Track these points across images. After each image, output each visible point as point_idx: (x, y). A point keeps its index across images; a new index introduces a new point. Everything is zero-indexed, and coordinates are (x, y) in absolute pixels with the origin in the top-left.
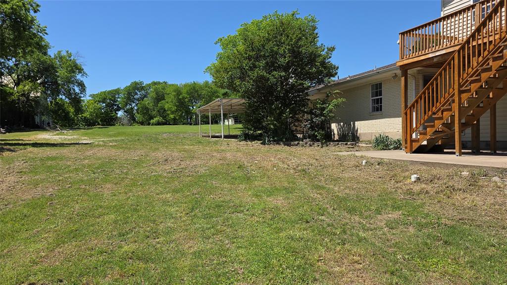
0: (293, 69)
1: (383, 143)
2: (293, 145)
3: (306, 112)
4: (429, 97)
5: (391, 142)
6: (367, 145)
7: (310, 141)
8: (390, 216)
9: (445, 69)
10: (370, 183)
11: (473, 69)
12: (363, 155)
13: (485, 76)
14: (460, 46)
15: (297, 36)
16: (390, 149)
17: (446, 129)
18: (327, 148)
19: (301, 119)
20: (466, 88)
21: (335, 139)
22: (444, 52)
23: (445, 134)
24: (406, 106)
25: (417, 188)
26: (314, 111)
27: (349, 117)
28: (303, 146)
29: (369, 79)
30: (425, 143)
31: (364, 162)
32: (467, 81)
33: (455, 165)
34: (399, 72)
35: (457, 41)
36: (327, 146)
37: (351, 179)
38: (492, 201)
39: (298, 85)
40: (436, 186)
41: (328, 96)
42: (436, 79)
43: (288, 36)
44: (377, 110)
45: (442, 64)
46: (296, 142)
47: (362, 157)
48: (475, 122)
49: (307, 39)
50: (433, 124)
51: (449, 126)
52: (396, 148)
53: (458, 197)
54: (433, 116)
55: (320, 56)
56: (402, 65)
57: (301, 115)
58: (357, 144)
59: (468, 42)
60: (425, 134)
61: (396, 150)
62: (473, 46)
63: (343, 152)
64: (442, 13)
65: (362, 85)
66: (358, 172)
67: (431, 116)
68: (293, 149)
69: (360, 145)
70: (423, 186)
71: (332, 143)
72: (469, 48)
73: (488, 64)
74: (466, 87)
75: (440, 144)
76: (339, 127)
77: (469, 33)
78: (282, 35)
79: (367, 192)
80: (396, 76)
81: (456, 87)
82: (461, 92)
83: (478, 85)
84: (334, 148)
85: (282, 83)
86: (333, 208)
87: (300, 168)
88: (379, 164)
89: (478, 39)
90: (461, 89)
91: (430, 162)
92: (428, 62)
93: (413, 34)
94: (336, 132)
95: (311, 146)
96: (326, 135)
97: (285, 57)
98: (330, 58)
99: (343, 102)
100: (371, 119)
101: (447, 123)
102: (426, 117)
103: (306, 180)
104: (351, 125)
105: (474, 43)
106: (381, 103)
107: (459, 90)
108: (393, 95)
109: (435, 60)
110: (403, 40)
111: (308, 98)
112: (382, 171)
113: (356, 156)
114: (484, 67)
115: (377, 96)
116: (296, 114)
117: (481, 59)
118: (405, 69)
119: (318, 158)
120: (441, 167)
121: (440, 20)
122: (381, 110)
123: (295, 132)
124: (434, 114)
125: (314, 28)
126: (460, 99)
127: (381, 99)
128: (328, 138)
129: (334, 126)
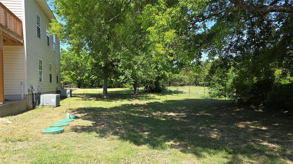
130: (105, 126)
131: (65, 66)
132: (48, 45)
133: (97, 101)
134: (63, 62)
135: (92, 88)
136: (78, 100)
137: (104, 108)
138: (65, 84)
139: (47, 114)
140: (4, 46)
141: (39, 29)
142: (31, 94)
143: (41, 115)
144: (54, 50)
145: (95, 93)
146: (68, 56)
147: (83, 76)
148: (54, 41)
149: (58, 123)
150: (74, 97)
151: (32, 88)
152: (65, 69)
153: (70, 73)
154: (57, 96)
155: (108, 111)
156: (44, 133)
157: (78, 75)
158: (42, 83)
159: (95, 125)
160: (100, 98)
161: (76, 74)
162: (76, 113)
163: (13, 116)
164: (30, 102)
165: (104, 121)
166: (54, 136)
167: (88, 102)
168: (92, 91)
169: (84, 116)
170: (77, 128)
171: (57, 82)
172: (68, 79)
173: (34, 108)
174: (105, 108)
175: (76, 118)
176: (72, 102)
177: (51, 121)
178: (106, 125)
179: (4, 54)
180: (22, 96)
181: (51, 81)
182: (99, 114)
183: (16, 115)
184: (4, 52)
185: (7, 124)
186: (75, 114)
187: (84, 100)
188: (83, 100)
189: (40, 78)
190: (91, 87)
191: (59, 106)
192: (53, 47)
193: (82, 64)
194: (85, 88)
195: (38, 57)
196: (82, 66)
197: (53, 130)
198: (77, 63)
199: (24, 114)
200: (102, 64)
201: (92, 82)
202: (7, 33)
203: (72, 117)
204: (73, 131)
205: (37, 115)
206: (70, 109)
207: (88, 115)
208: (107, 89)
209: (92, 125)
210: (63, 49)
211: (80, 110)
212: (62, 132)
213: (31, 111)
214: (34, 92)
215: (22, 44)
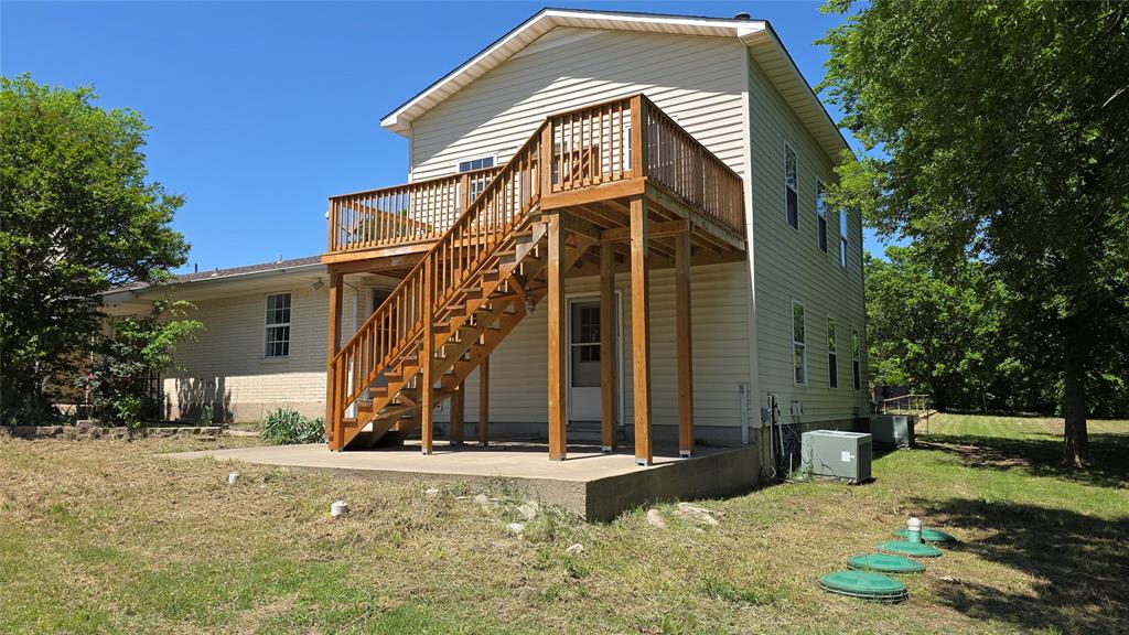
0: (62, 231)
1: (285, 429)
2: (41, 436)
3: (94, 348)
4: (379, 332)
5: (302, 425)
6: (250, 434)
7: (97, 424)
8: (272, 607)
9: (408, 284)
10: (238, 531)
11: (454, 290)
12: (233, 458)
13: (472, 305)
14: (435, 244)
15: (79, 152)
16: (299, 443)
17: (408, 401)
18: (144, 442)
19: (76, 363)
20: (444, 324)
21: (172, 419)
22: (409, 250)
23: (407, 409)
24: (337, 349)
25: (339, 532)
26: (113, 347)
27: (209, 365)
28: (74, 437)
29: (263, 282)
30: (369, 428)
31: (232, 476)
32: (446, 311)
33: (417, 475)
34: (326, 277)
35: (431, 234)
36: (145, 436)
37: (193, 522)
38: (471, 545)
39: (73, 276)
40: (379, 522)
41: (157, 311)
42: (393, 301)
43: (52, 148)
44: (278, 351)
45: (407, 271)
46: (53, 428)
47: (230, 464)
48: (457, 388)
49: (109, 164)
50: (384, 389)
51: (412, 394)
52: (312, 440)
53: (415, 542)
54: (386, 374)
55: (143, 211)
56: (333, 264)
57: (77, 354)
58: (225, 432)
59: (447, 240)
60: (369, 409)
61: (313, 445)
62: (454, 249)
63: (183, 451)
64: (410, 175)
65: (246, 293)
66: (215, 502)
67: (382, 372)
68: (39, 447)
69: (231, 432)
70: (355, 524)
71: (158, 429)
72: (448, 250)
73: (479, 285)
74: (444, 321)
75: (397, 429)
76: (185, 387)
77: (451, 223)
78: (33, 139)
79: (227, 553)
80: (320, 283)
81: (427, 320)
82: (435, 330)
83: (462, 320)
84: (161, 441)
85: (22, 263)
86: (126, 608)
87: (48, 503)
88: (266, 480)
89: (463, 238)
90: (435, 325)
91: (372, 471)
92: (381, 266)
93: (355, 205)
94: (174, 400)
95: (98, 436)
96: (143, 408)
97: (38, 199)
98: (169, 221)
99: (195, 329)
100: (263, 373)
101: (411, 389)
102: (373, 375)
103: (60, 539)
104: (214, 384)
105: (457, 244)
106: (287, 338)
107: (431, 327)
108: (311, 323)
109: (394, 263)
110: (335, 214)
111: (104, 310)
112: (270, 495)
113: (217, 463)
114: (472, 289)
115: (278, 321)
116: (59, 349)
117: (466, 273)
118: (338, 271)
119: (110, 470)
120: (392, 481)
121: (405, 189)
122: (286, 353)
123: (53, 400)
124: (389, 368)
125: (136, 141)
126: (432, 343)
127: (288, 328)
128: (151, 414)
129: (171, 387)
130: (1104, 612)
131: (879, 322)
132: (824, 247)
133: (1038, 478)
134: (874, 309)
135: (1000, 415)
136: (943, 463)
137: (1080, 516)
138: (885, 391)
139: (829, 508)
140: (692, 268)
141: (792, 197)
142: (769, 427)
143: (807, 508)
144: (844, 264)
145: (1021, 438)
146: (893, 281)
147: (957, 360)
148: (844, 232)
149: (881, 558)
150: (926, 448)
151: (774, 406)
152: (885, 335)
153: (900, 350)
154: (863, 443)
155: (1108, 535)
156: (831, 590)
157: (933, 356)
158: (805, 388)
159: (1053, 596)
160: (1051, 466)
161: (927, 351)
162: (946, 522)
163: (719, 502)
164: (769, 454)
165: (1092, 581)
166: (870, 607)
167: (989, 474)
168: (1001, 428)
169: (985, 541)
170: (962, 594)
171: (857, 387)
172: (891, 374)
173: (780, 479)
174: (1087, 513)
175: (950, 543)
176: (920, 468)
177: (849, 542)
178: (1110, 608)
179: (692, 294)
180: (745, 434)
181: (834, 383)
182: (1058, 542)
183: (728, 498)
184: (693, 285)
185: (707, 528)
186: (941, 524)
187: (974, 466)
188: (965, 466)
189: (797, 369)
190: (997, 408)
191: (871, 481)
192: (840, 254)
193: (950, 309)
194: (970, 414)
195: (790, 293)
196: (953, 318)
197: (863, 582)
198: (929, 307)
199: (752, 496)
200: (1061, 304)
201: (1003, 385)
202: (700, 224)
203: (929, 535)
204: (948, 605)
205: (794, 508)
206: (916, 500)
207: (1001, 539)
208: (1088, 422)
209: (1035, 595)
210: (874, 257)
211: (963, 511)
212: (899, 598)
213: (773, 488)
214: (780, 422)
215: (744, 255)
